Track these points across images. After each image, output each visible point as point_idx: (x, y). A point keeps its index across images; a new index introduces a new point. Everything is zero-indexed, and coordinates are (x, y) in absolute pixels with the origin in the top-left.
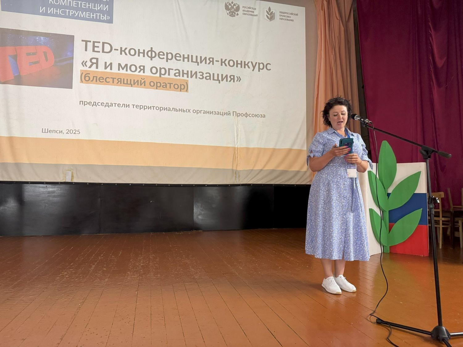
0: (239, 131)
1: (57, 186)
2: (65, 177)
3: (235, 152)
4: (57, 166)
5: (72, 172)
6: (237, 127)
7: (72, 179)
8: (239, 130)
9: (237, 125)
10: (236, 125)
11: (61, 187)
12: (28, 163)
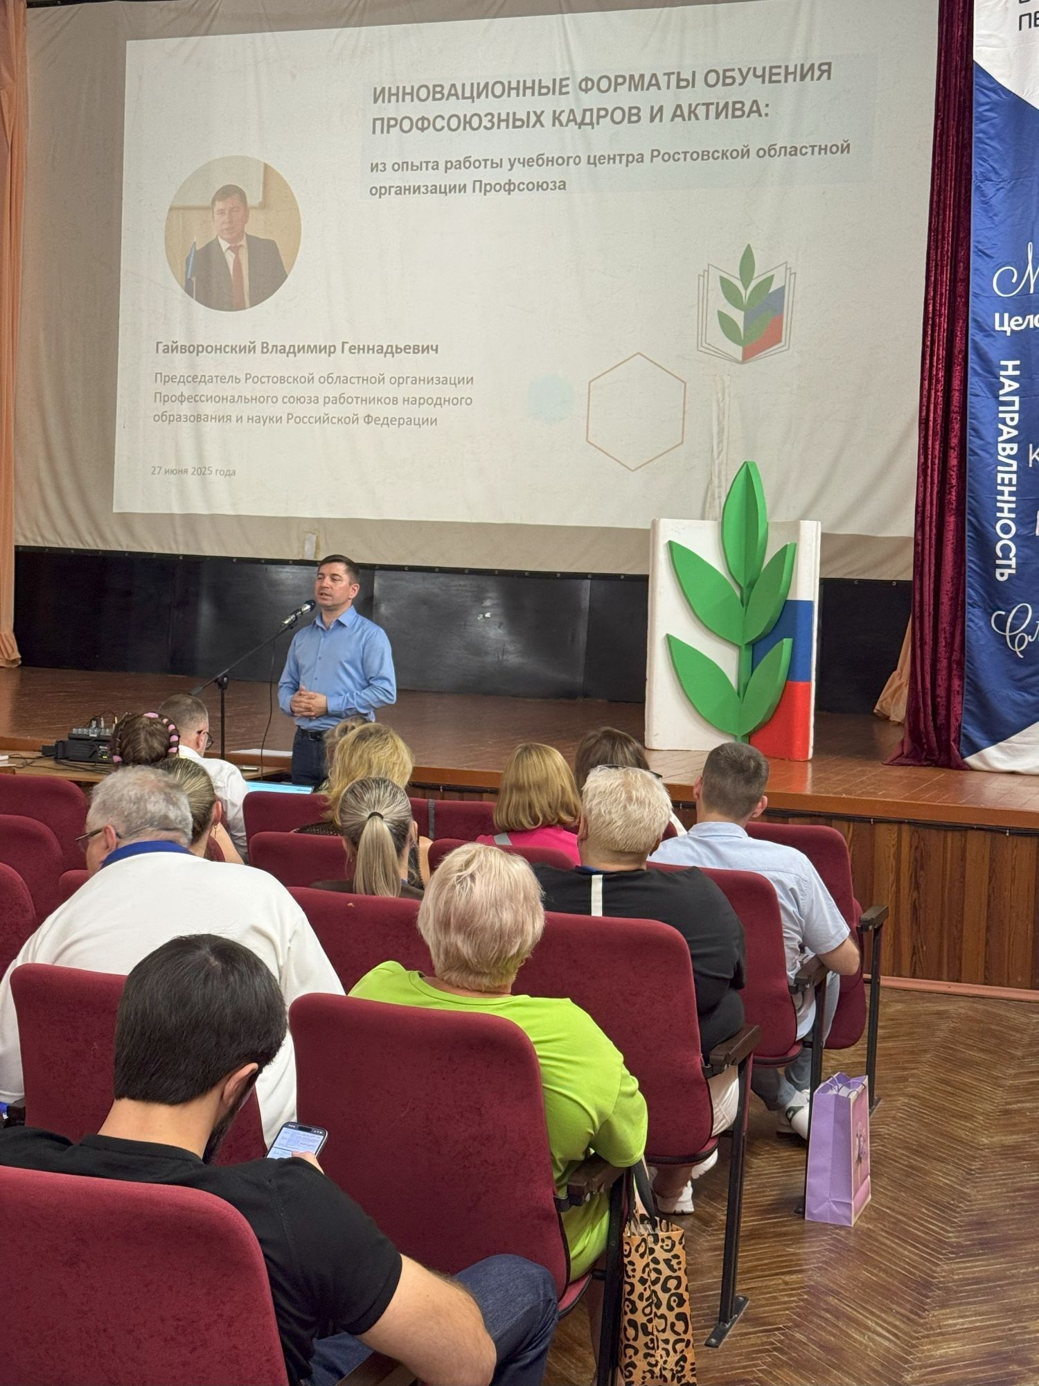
0: (726, 418)
1: (288, 569)
2: (303, 548)
3: (710, 482)
4: (287, 522)
5: (317, 537)
6: (721, 405)
7: (316, 554)
8: (726, 412)
9: (721, 399)
10: (718, 402)
11: (294, 571)
12: (231, 513)
